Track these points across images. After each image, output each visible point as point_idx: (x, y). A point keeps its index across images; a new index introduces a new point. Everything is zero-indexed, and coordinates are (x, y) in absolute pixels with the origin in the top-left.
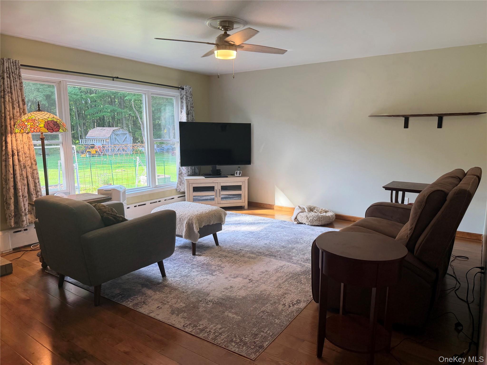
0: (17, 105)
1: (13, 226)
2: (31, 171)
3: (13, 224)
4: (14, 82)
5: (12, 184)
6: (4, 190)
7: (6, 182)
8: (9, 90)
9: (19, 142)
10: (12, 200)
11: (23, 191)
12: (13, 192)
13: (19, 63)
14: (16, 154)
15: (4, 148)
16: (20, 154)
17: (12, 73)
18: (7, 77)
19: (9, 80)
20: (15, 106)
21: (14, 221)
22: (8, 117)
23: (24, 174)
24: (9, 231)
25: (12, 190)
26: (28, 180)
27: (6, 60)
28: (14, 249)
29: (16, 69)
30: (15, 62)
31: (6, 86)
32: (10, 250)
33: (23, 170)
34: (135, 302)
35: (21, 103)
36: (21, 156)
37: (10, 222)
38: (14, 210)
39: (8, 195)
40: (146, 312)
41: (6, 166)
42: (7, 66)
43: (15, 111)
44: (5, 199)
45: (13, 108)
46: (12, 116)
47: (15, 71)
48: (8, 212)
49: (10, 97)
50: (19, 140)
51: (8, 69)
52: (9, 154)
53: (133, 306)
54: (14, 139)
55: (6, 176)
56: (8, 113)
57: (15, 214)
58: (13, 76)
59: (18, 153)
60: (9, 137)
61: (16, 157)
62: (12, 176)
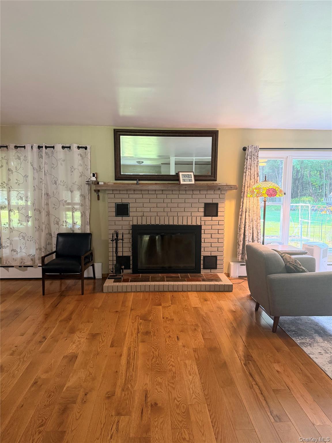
0: (253, 177)
1: (240, 261)
2: (256, 224)
3: (240, 259)
4: (253, 161)
5: (242, 231)
6: (238, 235)
7: (240, 230)
8: (250, 167)
9: (251, 203)
10: (242, 243)
11: (249, 237)
12: (243, 237)
13: (258, 147)
14: (248, 211)
15: (241, 207)
16: (250, 211)
17: (253, 155)
18: (250, 158)
19: (250, 160)
20: (252, 178)
21: (241, 257)
22: (246, 186)
23: (251, 225)
24: (238, 264)
25: (242, 236)
26: (253, 230)
27: (250, 147)
28: (239, 277)
29: (256, 152)
30: (256, 147)
31: (248, 165)
32: (237, 276)
33: (251, 222)
34: (303, 341)
35: (256, 176)
36: (251, 213)
37: (238, 257)
38: (242, 250)
39: (240, 239)
40: (308, 352)
41: (241, 218)
42: (251, 150)
43: (251, 181)
44: (238, 241)
45: (251, 179)
46: (249, 185)
47: (255, 153)
48: (238, 250)
49: (249, 172)
50: (251, 201)
51: (251, 153)
52: (244, 211)
53: (301, 343)
54: (248, 201)
55: (240, 225)
56: (246, 183)
57: (242, 252)
58: (253, 157)
59: (249, 210)
60: (245, 199)
61: (247, 213)
62: (244, 226)
